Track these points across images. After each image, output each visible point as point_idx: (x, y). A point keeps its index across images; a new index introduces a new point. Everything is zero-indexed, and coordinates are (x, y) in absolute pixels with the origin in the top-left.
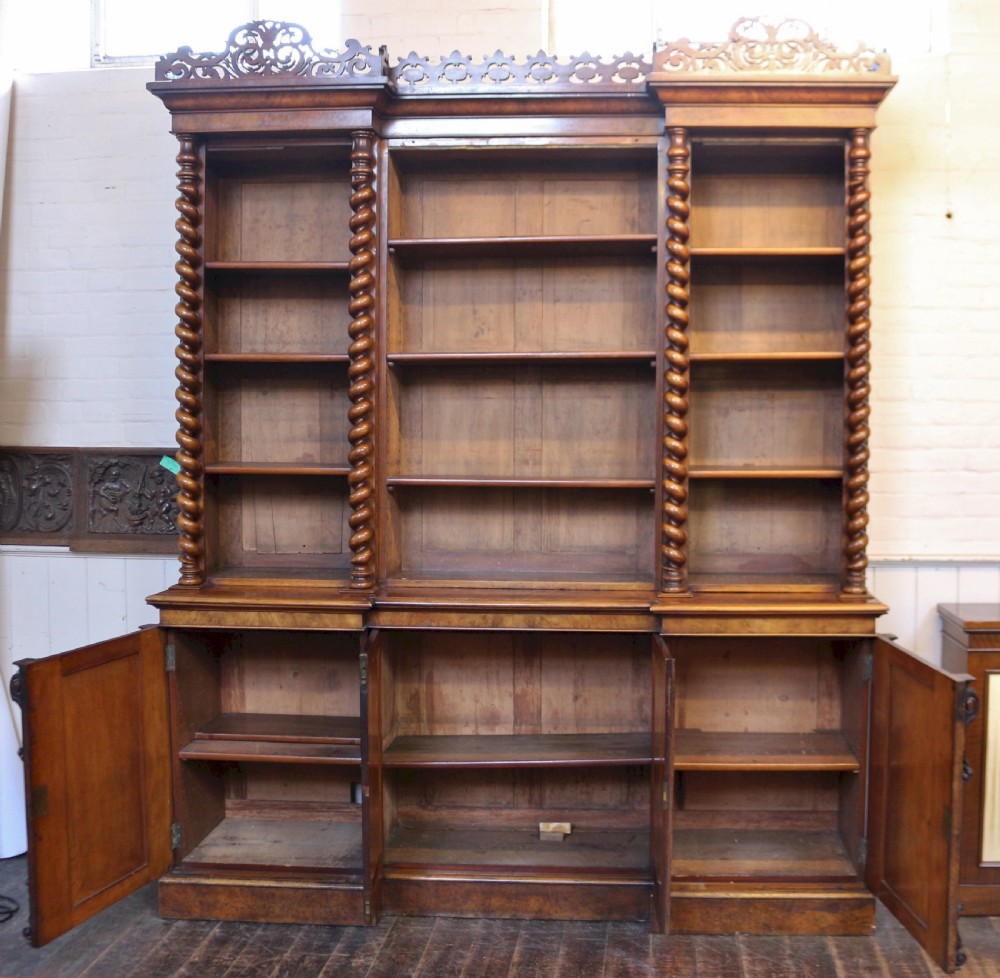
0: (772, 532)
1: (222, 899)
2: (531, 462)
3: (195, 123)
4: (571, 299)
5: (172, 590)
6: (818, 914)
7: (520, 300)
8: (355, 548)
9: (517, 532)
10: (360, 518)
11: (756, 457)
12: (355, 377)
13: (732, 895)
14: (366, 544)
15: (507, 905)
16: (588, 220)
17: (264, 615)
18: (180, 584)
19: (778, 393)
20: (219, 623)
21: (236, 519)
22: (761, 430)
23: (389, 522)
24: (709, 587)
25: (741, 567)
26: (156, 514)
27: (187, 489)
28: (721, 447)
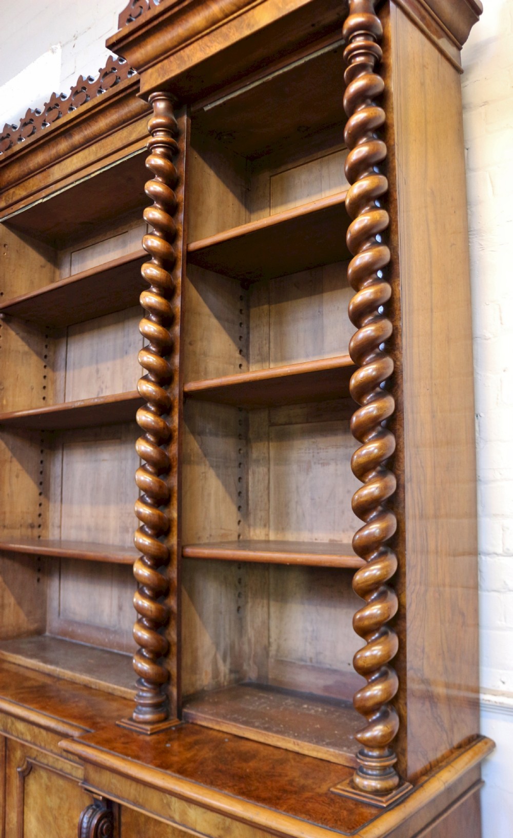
9: (120, 608)
11: (344, 531)
25: (327, 688)
28: (304, 515)
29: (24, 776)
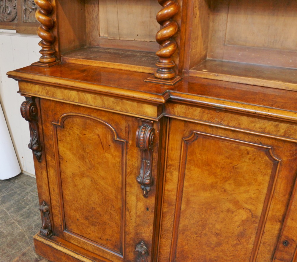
8: (161, 41)
10: (167, 13)
14: (172, 38)
20: (53, 96)
21: (95, 15)
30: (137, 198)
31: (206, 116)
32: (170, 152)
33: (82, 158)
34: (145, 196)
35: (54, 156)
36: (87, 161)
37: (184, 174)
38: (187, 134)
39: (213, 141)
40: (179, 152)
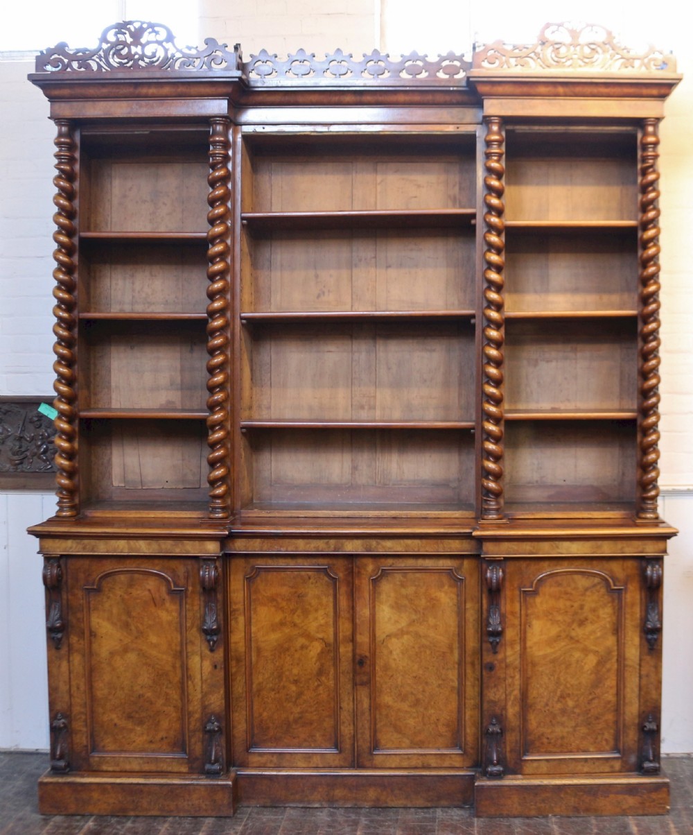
0: (576, 466)
1: (95, 795)
2: (366, 407)
3: (70, 110)
4: (401, 265)
5: (50, 522)
6: (620, 797)
7: (356, 266)
8: (213, 483)
9: (355, 468)
10: (218, 456)
11: (561, 402)
12: (213, 333)
13: (546, 782)
14: (222, 479)
15: (349, 795)
16: (415, 197)
17: (132, 543)
18: (56, 516)
19: (580, 347)
20: (92, 551)
21: (106, 459)
22: (566, 379)
23: (243, 460)
24: (523, 514)
25: (549, 497)
26: (34, 455)
27: (63, 432)
28: (532, 393)
29: (375, 582)
30: (201, 657)
31: (266, 546)
32: (232, 595)
33: (126, 626)
34: (212, 650)
35: (83, 633)
36: (133, 628)
37: (250, 618)
38: (249, 571)
39: (275, 573)
40: (242, 592)
